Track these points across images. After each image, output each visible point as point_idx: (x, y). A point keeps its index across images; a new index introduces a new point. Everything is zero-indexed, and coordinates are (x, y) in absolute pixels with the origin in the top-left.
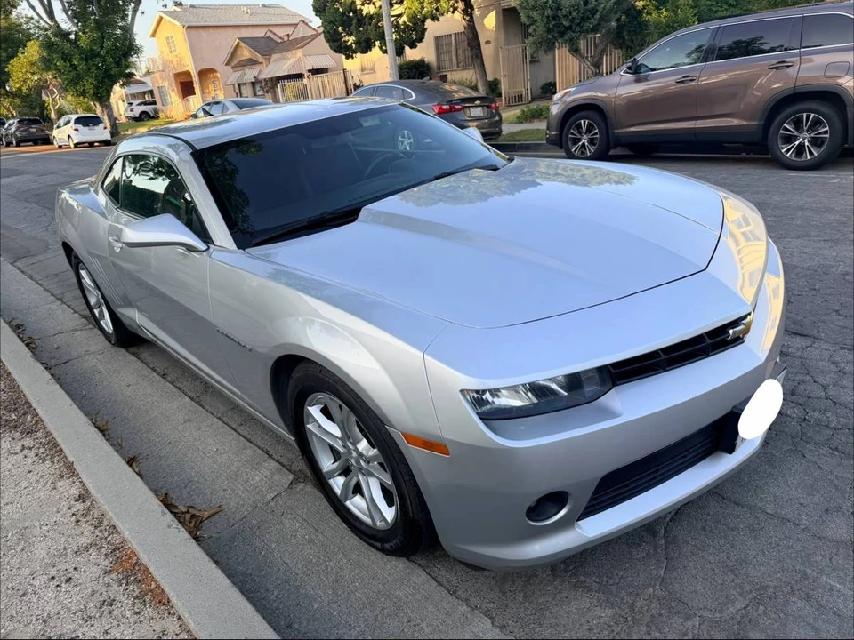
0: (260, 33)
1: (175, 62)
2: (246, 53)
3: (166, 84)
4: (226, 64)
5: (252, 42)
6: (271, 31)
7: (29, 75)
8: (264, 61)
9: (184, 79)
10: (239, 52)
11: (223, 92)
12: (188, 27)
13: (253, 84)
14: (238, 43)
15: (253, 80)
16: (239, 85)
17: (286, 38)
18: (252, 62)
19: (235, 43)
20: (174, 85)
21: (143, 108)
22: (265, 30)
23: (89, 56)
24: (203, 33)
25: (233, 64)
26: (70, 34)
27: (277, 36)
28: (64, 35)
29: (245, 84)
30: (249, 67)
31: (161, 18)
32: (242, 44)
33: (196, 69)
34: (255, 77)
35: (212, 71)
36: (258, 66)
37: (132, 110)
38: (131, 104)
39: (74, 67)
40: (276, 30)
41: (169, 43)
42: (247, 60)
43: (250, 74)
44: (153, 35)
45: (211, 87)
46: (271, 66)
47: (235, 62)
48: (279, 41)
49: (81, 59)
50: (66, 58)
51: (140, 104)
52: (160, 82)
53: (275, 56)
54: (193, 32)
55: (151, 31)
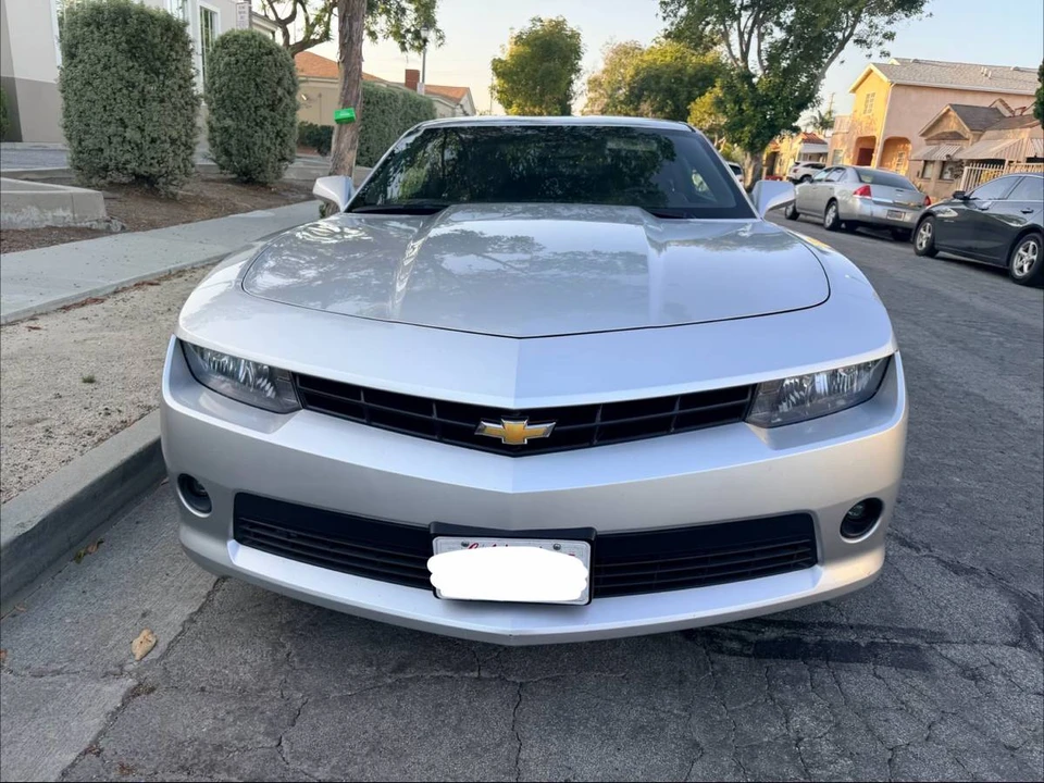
0: (986, 102)
1: (864, 124)
2: (953, 124)
3: (844, 149)
4: (923, 135)
5: (967, 113)
6: (1002, 101)
7: (706, 116)
8: (972, 137)
9: (866, 145)
10: (945, 122)
11: (906, 168)
12: (897, 85)
13: (944, 164)
14: (949, 110)
15: (945, 159)
16: (926, 162)
17: (1018, 113)
18: (956, 136)
19: (945, 110)
20: (852, 150)
21: (809, 171)
22: (995, 98)
23: (760, 102)
24: (914, 95)
25: (930, 136)
26: (754, 76)
27: (1008, 108)
28: (747, 76)
29: (933, 162)
30: (948, 142)
31: (871, 71)
32: (952, 113)
33: (885, 135)
34: (948, 156)
35: (905, 141)
36: (961, 142)
37: (795, 171)
38: (798, 164)
39: (741, 111)
40: (1008, 101)
41: (867, 101)
42: (951, 133)
43: (944, 151)
44: (854, 90)
45: (895, 160)
46: (977, 145)
47: (934, 133)
48: (1007, 114)
49: (752, 104)
50: (738, 101)
51: (807, 166)
52: (839, 144)
53: (988, 134)
54: (901, 91)
55: (854, 85)
